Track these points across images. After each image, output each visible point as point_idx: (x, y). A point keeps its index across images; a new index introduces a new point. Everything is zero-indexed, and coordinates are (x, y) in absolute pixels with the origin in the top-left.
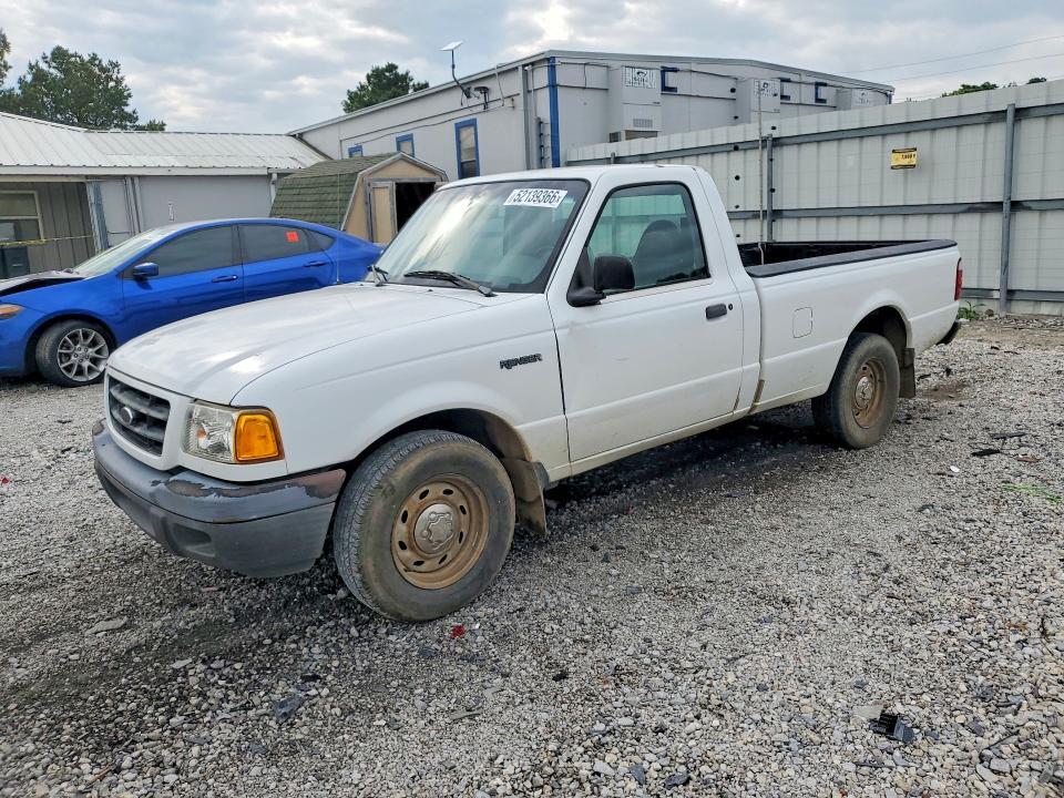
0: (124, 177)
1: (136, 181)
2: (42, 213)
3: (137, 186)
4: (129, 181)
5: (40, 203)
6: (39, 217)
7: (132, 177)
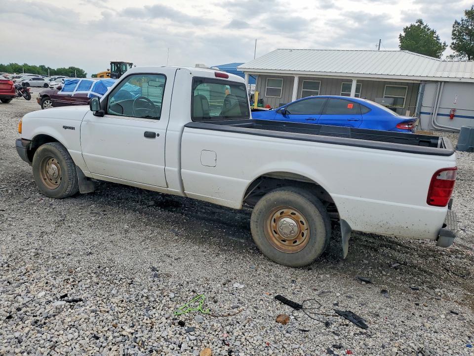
0: (437, 82)
1: (443, 84)
2: (407, 95)
3: (442, 86)
4: (439, 83)
5: (408, 92)
6: (405, 97)
7: (441, 82)
